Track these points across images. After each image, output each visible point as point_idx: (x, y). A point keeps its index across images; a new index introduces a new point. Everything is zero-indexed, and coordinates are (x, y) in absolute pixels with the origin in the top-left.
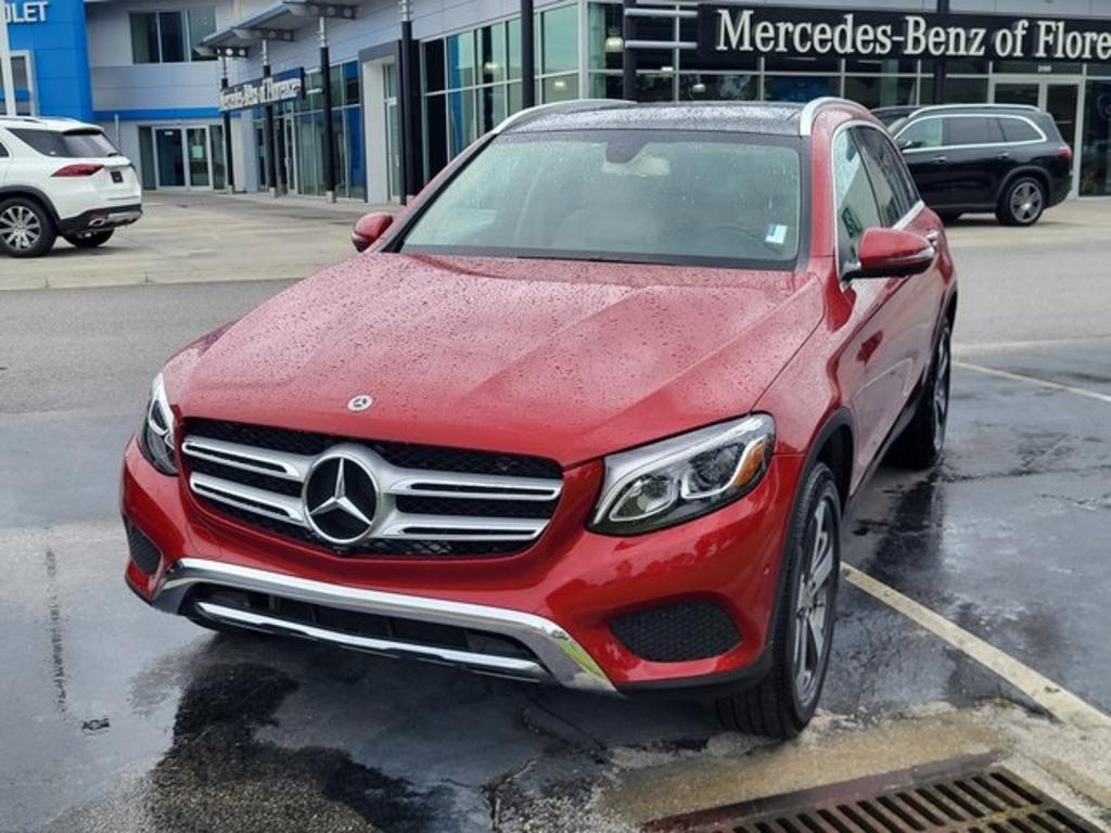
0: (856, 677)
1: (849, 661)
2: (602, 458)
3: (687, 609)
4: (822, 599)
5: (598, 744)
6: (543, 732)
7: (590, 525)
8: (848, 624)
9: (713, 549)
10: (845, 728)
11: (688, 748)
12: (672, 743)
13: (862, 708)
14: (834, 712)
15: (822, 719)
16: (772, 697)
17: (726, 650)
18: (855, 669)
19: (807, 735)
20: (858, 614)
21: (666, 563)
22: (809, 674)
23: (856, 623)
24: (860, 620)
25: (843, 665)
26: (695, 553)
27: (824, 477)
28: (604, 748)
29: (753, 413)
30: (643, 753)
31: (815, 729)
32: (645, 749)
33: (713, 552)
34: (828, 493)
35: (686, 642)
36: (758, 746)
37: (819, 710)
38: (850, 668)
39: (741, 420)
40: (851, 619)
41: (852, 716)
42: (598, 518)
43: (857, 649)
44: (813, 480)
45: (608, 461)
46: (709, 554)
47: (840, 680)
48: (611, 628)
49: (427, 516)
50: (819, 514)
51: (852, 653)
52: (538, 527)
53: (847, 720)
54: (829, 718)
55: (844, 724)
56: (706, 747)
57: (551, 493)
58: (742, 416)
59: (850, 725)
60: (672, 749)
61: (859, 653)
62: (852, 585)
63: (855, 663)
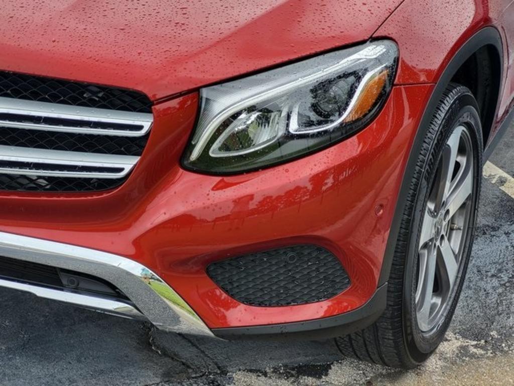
0: (494, 298)
1: (489, 279)
2: (197, 90)
3: (291, 254)
4: (460, 223)
5: (219, 368)
6: (165, 354)
7: (185, 163)
8: (494, 239)
9: (330, 181)
10: (473, 356)
11: (309, 375)
12: (293, 369)
13: (494, 333)
14: (464, 337)
15: (451, 345)
16: (389, 335)
17: (333, 294)
18: (494, 288)
19: (433, 363)
20: (506, 227)
21: (279, 198)
22: (438, 301)
23: (504, 237)
24: (507, 234)
25: (482, 284)
26: (310, 187)
27: (462, 102)
28: (224, 373)
29: (374, 39)
30: (263, 378)
31: (442, 357)
32: (265, 374)
33: (330, 185)
34: (466, 118)
35: (291, 286)
36: (381, 375)
37: (449, 334)
38: (489, 287)
39: (360, 47)
40: (497, 233)
41: (483, 342)
42: (195, 154)
43: (499, 267)
44: (446, 107)
45: (205, 93)
46: (324, 188)
47: (477, 300)
48: (207, 272)
49: (13, 148)
50: (453, 142)
51: (493, 271)
52: (127, 163)
53: (476, 346)
54: (459, 344)
55: (473, 350)
56: (326, 375)
57: (140, 128)
58: (363, 42)
59: (480, 352)
60: (292, 376)
61: (500, 271)
62: (506, 194)
63: (495, 282)
